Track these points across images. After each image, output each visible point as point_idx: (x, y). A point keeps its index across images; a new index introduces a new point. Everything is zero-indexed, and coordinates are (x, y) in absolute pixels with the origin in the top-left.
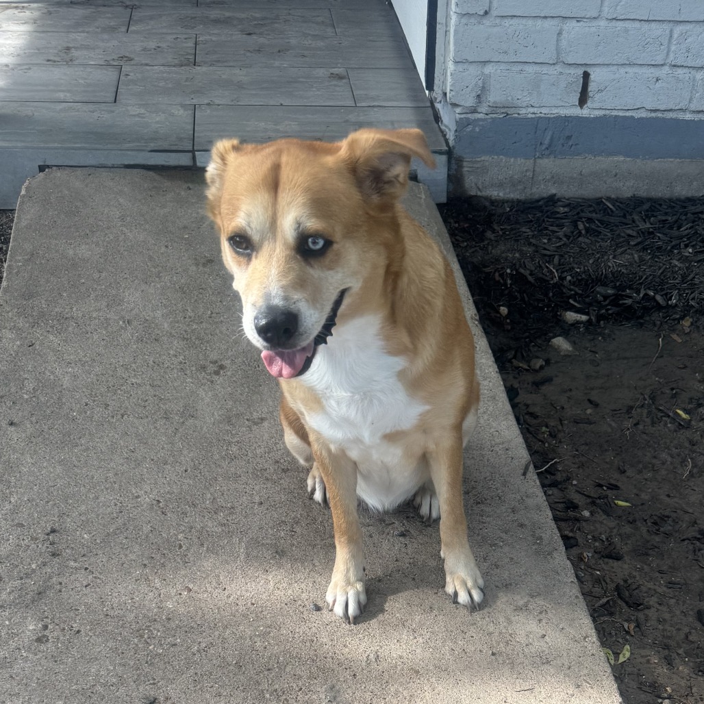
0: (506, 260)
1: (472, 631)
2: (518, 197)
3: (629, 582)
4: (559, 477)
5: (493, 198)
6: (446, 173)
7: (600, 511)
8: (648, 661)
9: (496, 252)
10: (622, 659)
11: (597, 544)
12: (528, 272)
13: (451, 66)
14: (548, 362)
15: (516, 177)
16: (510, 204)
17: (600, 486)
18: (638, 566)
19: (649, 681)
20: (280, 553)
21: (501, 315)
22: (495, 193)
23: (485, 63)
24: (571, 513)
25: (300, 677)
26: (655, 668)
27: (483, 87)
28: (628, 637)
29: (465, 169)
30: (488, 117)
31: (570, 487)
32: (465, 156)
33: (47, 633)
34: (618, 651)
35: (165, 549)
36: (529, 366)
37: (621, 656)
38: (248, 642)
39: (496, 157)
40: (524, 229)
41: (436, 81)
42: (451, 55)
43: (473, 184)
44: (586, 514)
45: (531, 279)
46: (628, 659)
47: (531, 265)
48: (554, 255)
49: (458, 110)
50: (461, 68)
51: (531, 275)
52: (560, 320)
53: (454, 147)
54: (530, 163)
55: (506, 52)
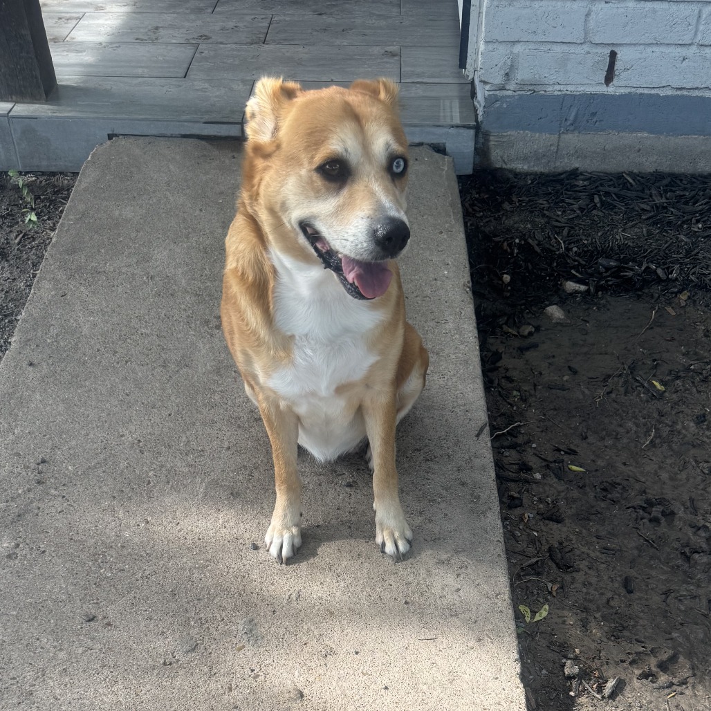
0: (517, 230)
1: (392, 580)
2: (542, 170)
3: (564, 545)
4: (520, 440)
5: (518, 171)
6: (473, 146)
7: (552, 474)
8: (564, 622)
9: (508, 222)
10: (537, 618)
11: (541, 506)
12: (536, 242)
13: (482, 46)
14: (538, 329)
15: (541, 151)
16: (532, 177)
17: (558, 450)
18: (577, 530)
19: (560, 641)
20: (234, 494)
21: (503, 282)
22: (520, 166)
23: (514, 43)
24: (523, 475)
25: (225, 609)
26: (569, 629)
27: (512, 66)
28: (549, 597)
29: (492, 143)
30: (515, 94)
31: (529, 449)
32: (492, 131)
33: (17, 551)
34: (536, 610)
35: (135, 484)
36: (518, 333)
37: (538, 614)
38: (187, 573)
39: (522, 132)
40: (541, 201)
41: (469, 60)
42: (483, 35)
43: (498, 157)
44: (538, 476)
45: (537, 249)
46: (545, 618)
47: (540, 236)
48: (564, 227)
49: (487, 87)
50: (491, 47)
51: (538, 245)
52: (559, 289)
53: (482, 122)
54: (554, 138)
55: (535, 32)
